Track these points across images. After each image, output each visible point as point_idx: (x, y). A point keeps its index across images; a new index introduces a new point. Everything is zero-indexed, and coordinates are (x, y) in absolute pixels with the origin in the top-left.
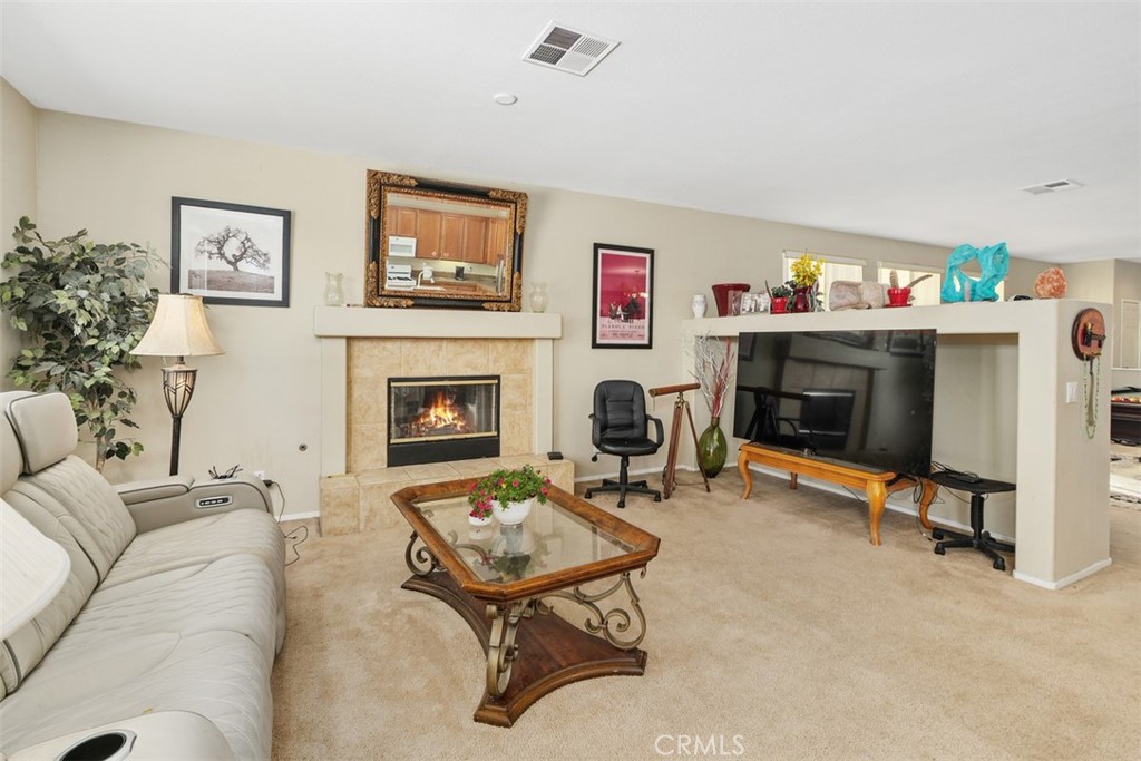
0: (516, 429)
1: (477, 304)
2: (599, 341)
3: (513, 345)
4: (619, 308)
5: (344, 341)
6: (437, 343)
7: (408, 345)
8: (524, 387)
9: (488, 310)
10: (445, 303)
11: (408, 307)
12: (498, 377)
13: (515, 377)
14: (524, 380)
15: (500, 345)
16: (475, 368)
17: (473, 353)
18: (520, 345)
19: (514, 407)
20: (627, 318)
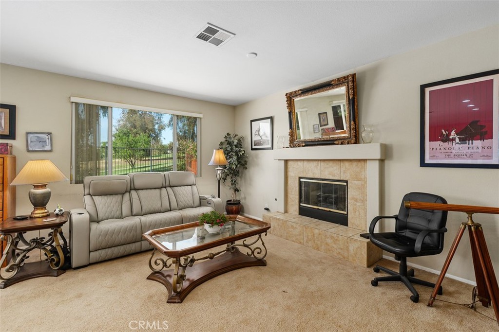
0: (357, 213)
1: (332, 142)
2: (427, 161)
3: (355, 164)
4: (453, 132)
5: (283, 161)
6: (317, 162)
7: (305, 163)
8: (363, 188)
9: (337, 144)
10: (317, 143)
11: (303, 146)
12: (347, 182)
13: (356, 182)
14: (362, 185)
15: (347, 164)
16: (334, 176)
17: (333, 167)
18: (360, 164)
19: (356, 200)
20: (463, 141)
